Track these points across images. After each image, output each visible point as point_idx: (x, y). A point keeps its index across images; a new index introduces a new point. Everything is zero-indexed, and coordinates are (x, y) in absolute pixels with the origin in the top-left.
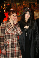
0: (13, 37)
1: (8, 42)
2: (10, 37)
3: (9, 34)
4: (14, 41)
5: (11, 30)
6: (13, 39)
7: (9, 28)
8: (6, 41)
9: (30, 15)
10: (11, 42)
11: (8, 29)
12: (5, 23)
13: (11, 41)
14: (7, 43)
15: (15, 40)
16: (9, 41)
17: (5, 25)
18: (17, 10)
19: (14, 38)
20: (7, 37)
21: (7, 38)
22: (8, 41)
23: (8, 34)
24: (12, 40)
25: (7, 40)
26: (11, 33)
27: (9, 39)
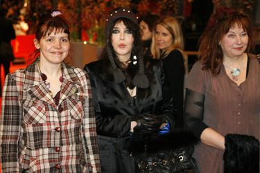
0: (58, 142)
1: (38, 163)
2: (45, 142)
3: (38, 129)
4: (61, 159)
5: (47, 109)
6: (58, 150)
7: (39, 104)
8: (27, 158)
9: (131, 35)
10: (50, 160)
11: (34, 104)
12: (18, 79)
13: (46, 157)
14: (32, 164)
15: (65, 154)
16: (41, 158)
17: (19, 90)
18: (81, 24)
19: (61, 144)
20: (32, 138)
21: (33, 143)
22: (38, 156)
23: (33, 126)
24: (53, 151)
25: (34, 153)
26: (49, 123)
27: (41, 150)
